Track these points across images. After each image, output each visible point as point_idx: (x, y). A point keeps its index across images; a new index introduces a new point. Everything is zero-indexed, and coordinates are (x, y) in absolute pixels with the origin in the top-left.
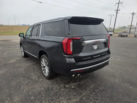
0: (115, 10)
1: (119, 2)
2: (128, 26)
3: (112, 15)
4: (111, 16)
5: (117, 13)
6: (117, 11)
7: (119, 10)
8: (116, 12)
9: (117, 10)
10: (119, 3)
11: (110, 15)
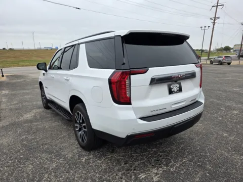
0: (211, 19)
1: (218, 3)
2: (235, 46)
3: (205, 27)
4: (203, 28)
5: (214, 23)
6: (215, 20)
7: (219, 18)
8: (213, 21)
9: (215, 18)
10: (217, 6)
11: (201, 27)
